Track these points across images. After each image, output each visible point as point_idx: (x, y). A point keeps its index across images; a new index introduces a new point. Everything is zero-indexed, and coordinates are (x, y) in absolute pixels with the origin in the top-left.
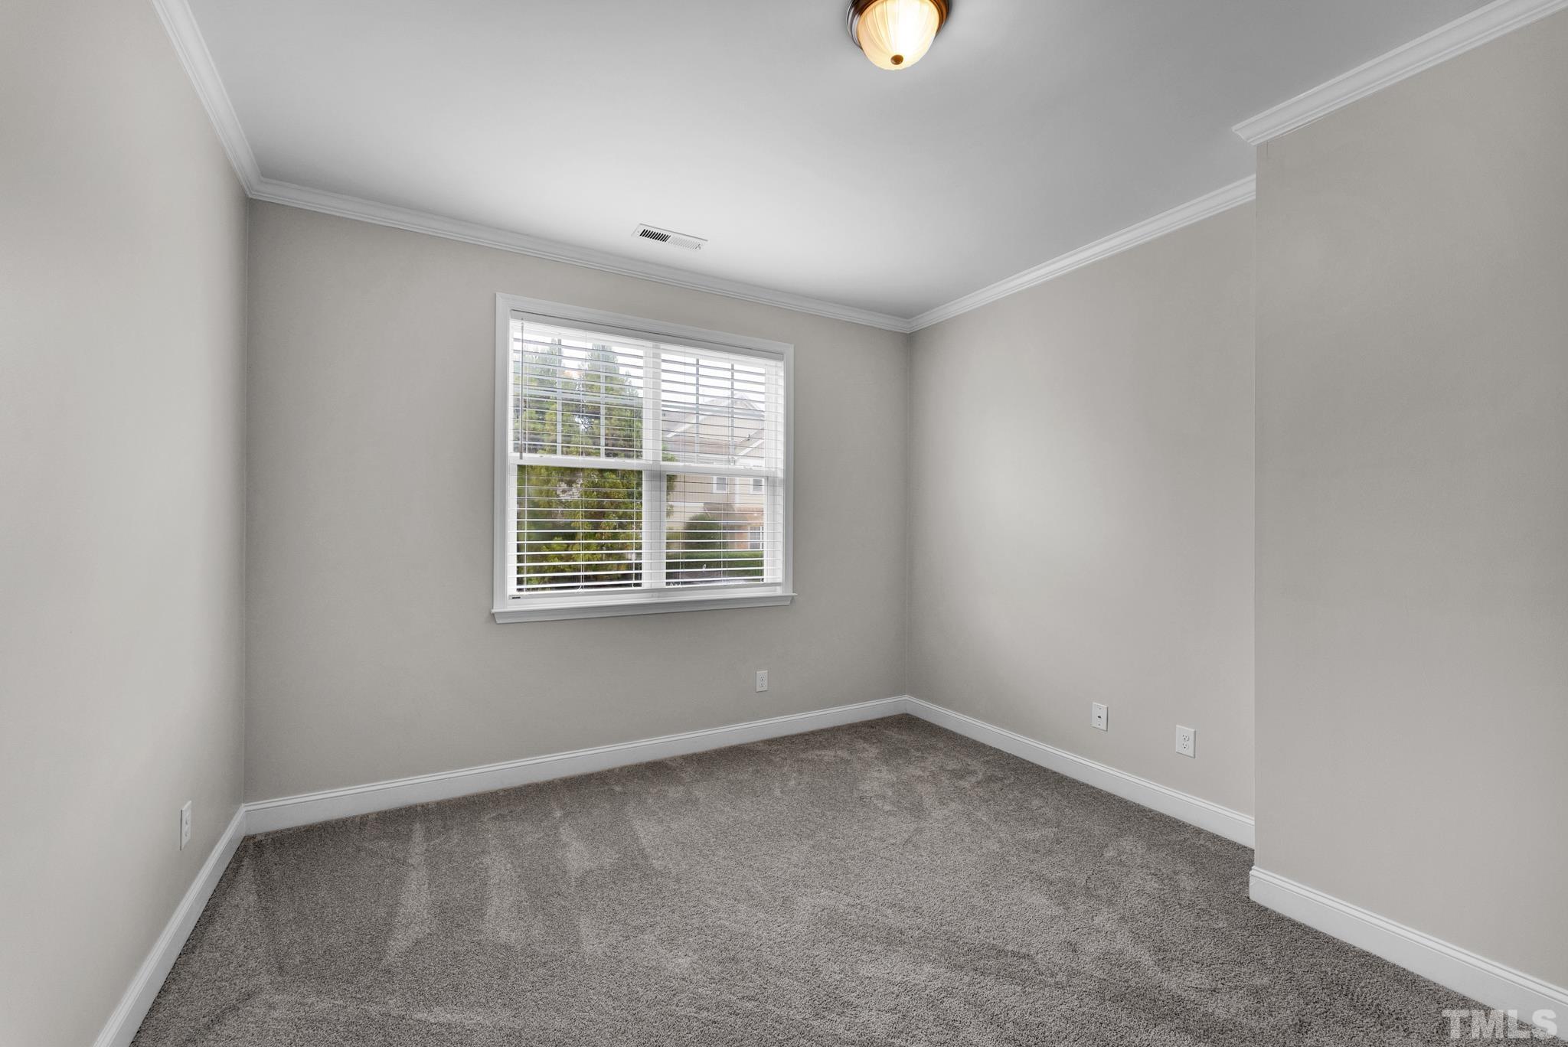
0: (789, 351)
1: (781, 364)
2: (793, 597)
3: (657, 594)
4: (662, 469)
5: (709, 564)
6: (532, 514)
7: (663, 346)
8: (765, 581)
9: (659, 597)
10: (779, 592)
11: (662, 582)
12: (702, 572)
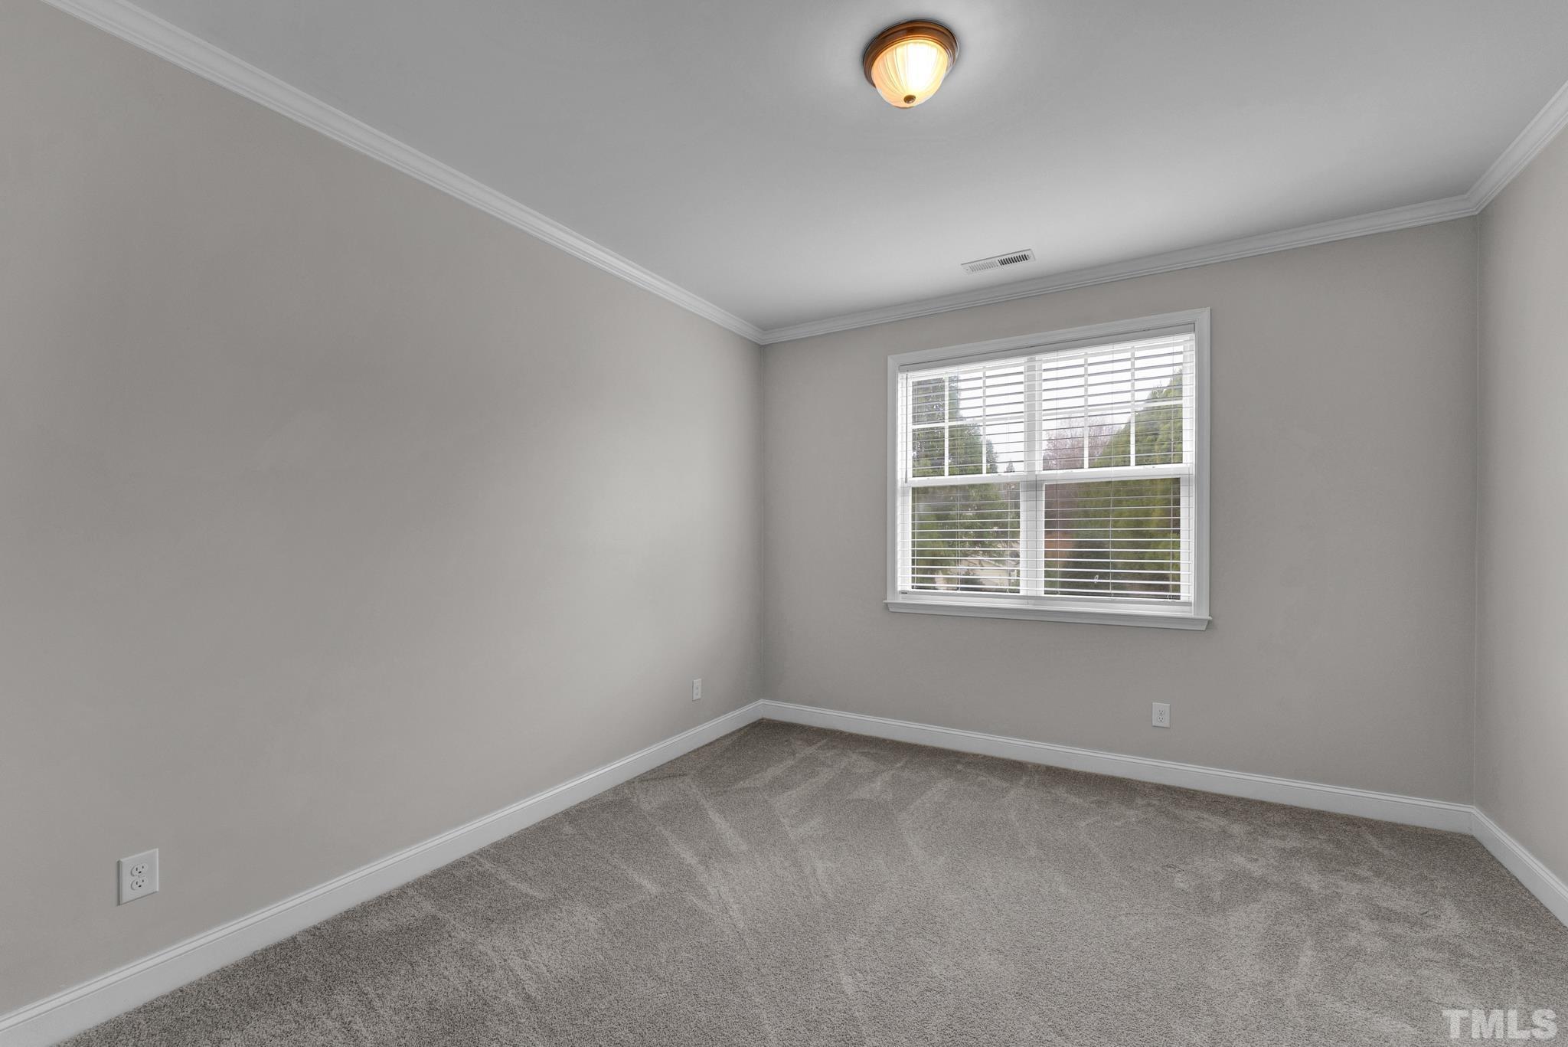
0: (1203, 317)
1: (1192, 336)
2: (1209, 622)
3: (1033, 601)
4: (1038, 479)
5: (1103, 576)
6: (921, 526)
7: (1037, 357)
8: (1182, 599)
9: (1035, 605)
10: (1189, 613)
11: (1041, 590)
12: (1093, 583)
